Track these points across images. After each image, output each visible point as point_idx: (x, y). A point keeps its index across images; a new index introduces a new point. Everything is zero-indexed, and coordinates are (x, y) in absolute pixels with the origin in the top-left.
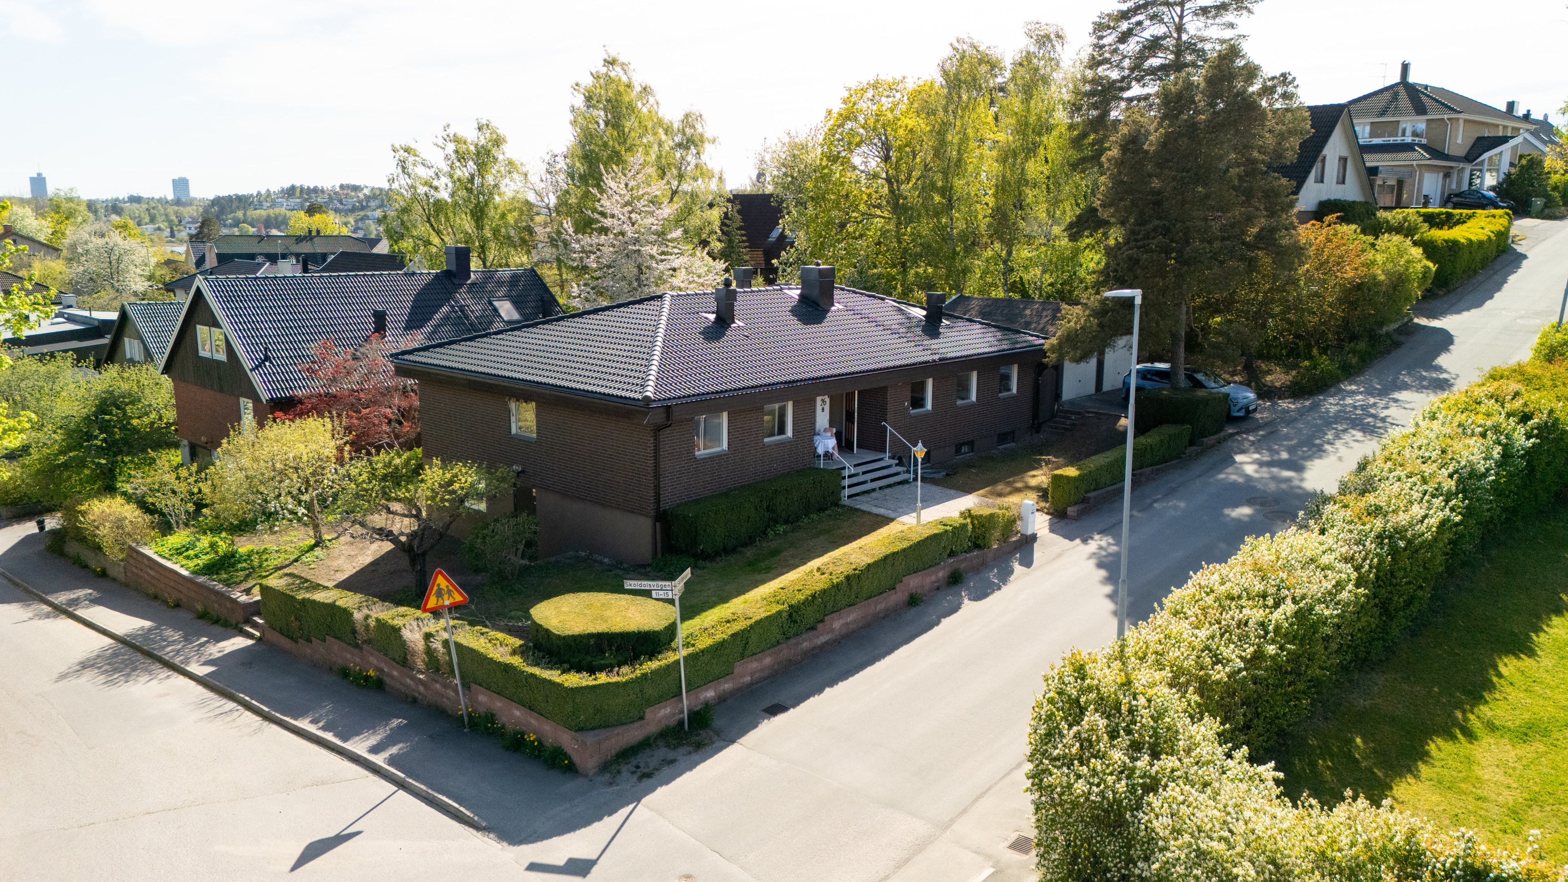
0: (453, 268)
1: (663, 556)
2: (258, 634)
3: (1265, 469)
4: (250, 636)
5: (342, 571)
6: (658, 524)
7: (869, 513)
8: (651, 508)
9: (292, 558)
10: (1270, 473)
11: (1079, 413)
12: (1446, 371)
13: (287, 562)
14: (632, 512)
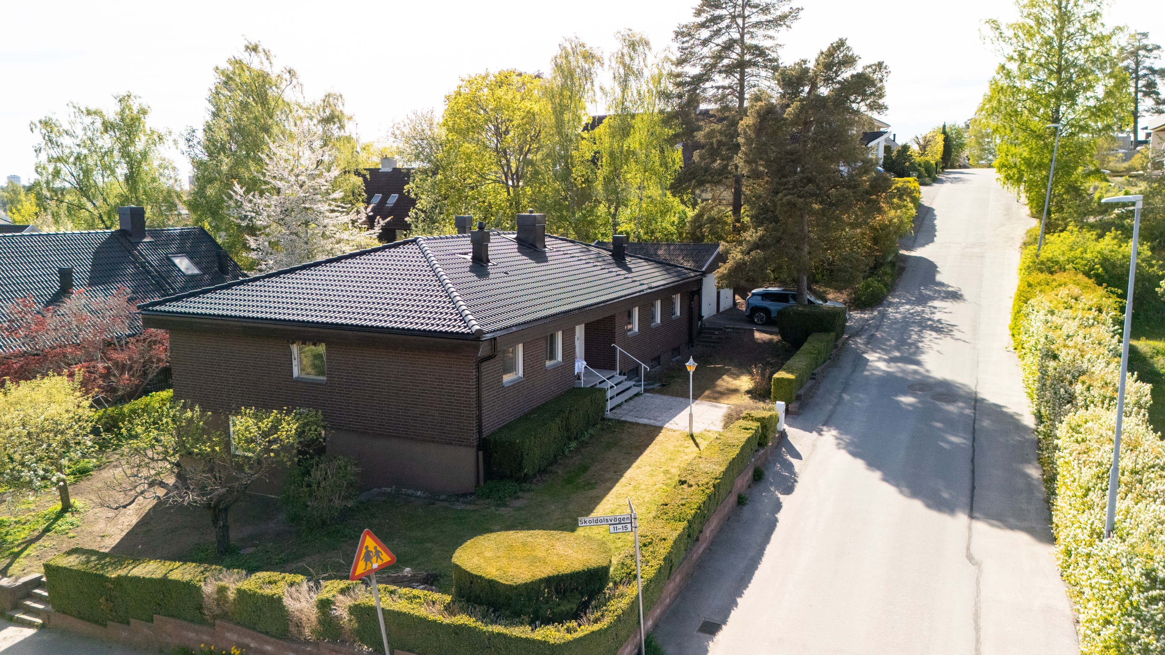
0: (128, 227)
1: (485, 482)
2: (39, 621)
3: (892, 364)
4: (29, 625)
5: (110, 536)
6: (481, 453)
7: (638, 424)
8: (474, 439)
9: (41, 528)
10: (899, 367)
11: (720, 329)
12: (948, 286)
13: (36, 533)
14: (451, 444)
